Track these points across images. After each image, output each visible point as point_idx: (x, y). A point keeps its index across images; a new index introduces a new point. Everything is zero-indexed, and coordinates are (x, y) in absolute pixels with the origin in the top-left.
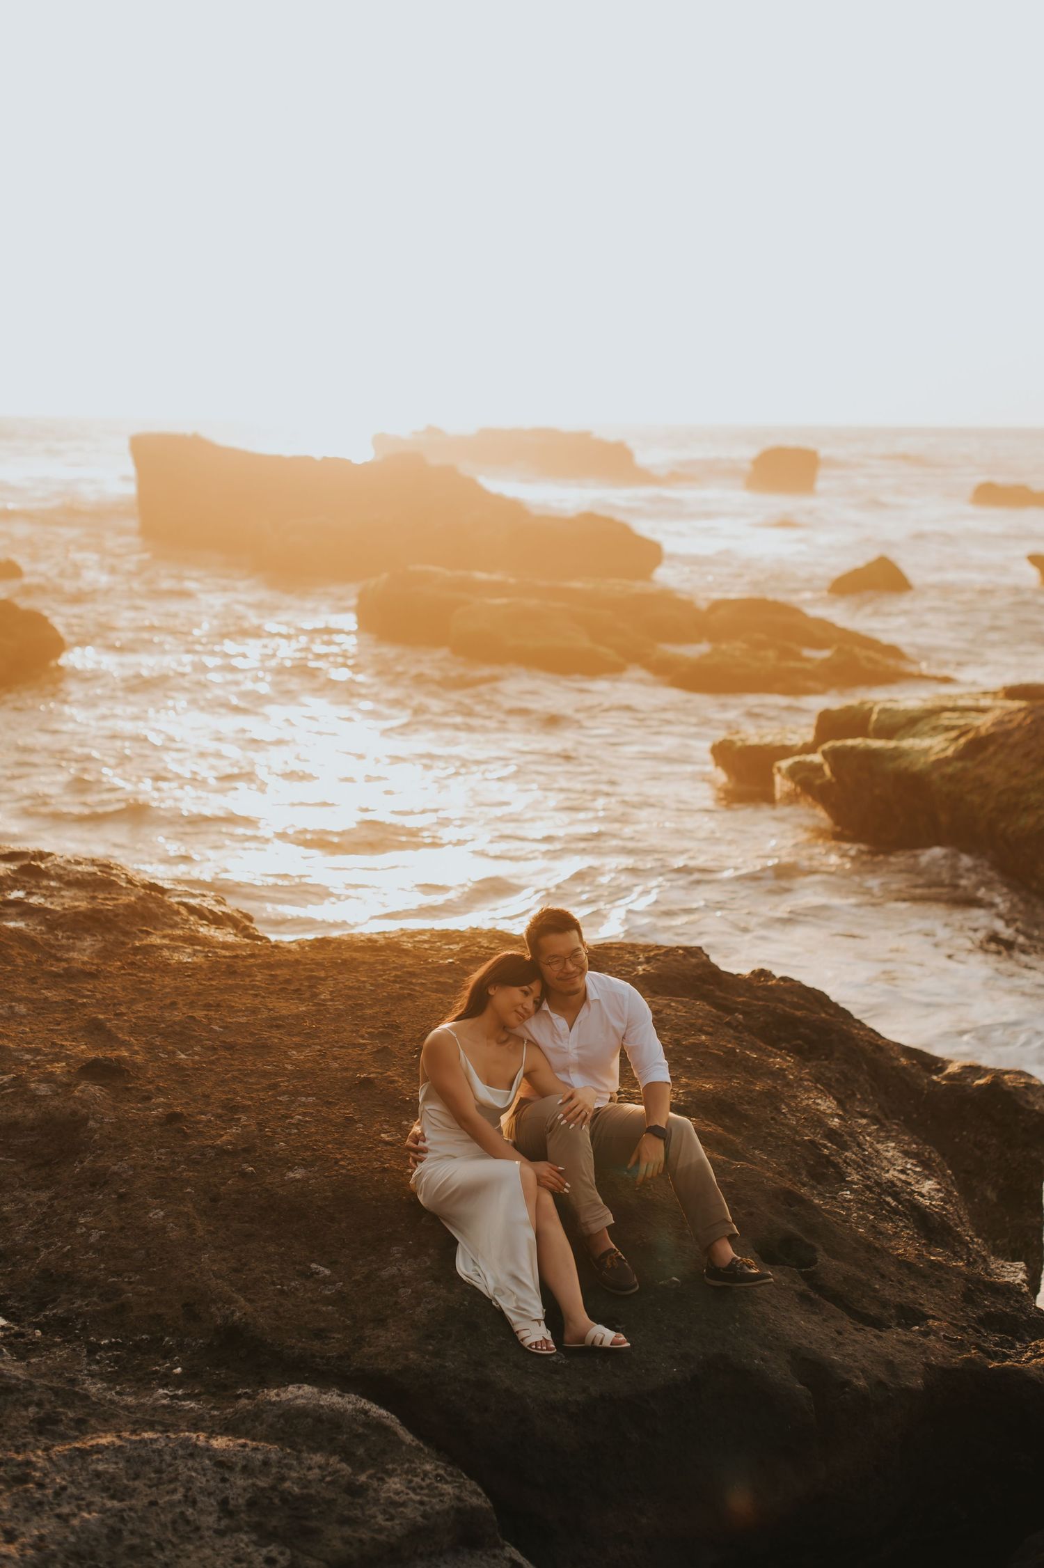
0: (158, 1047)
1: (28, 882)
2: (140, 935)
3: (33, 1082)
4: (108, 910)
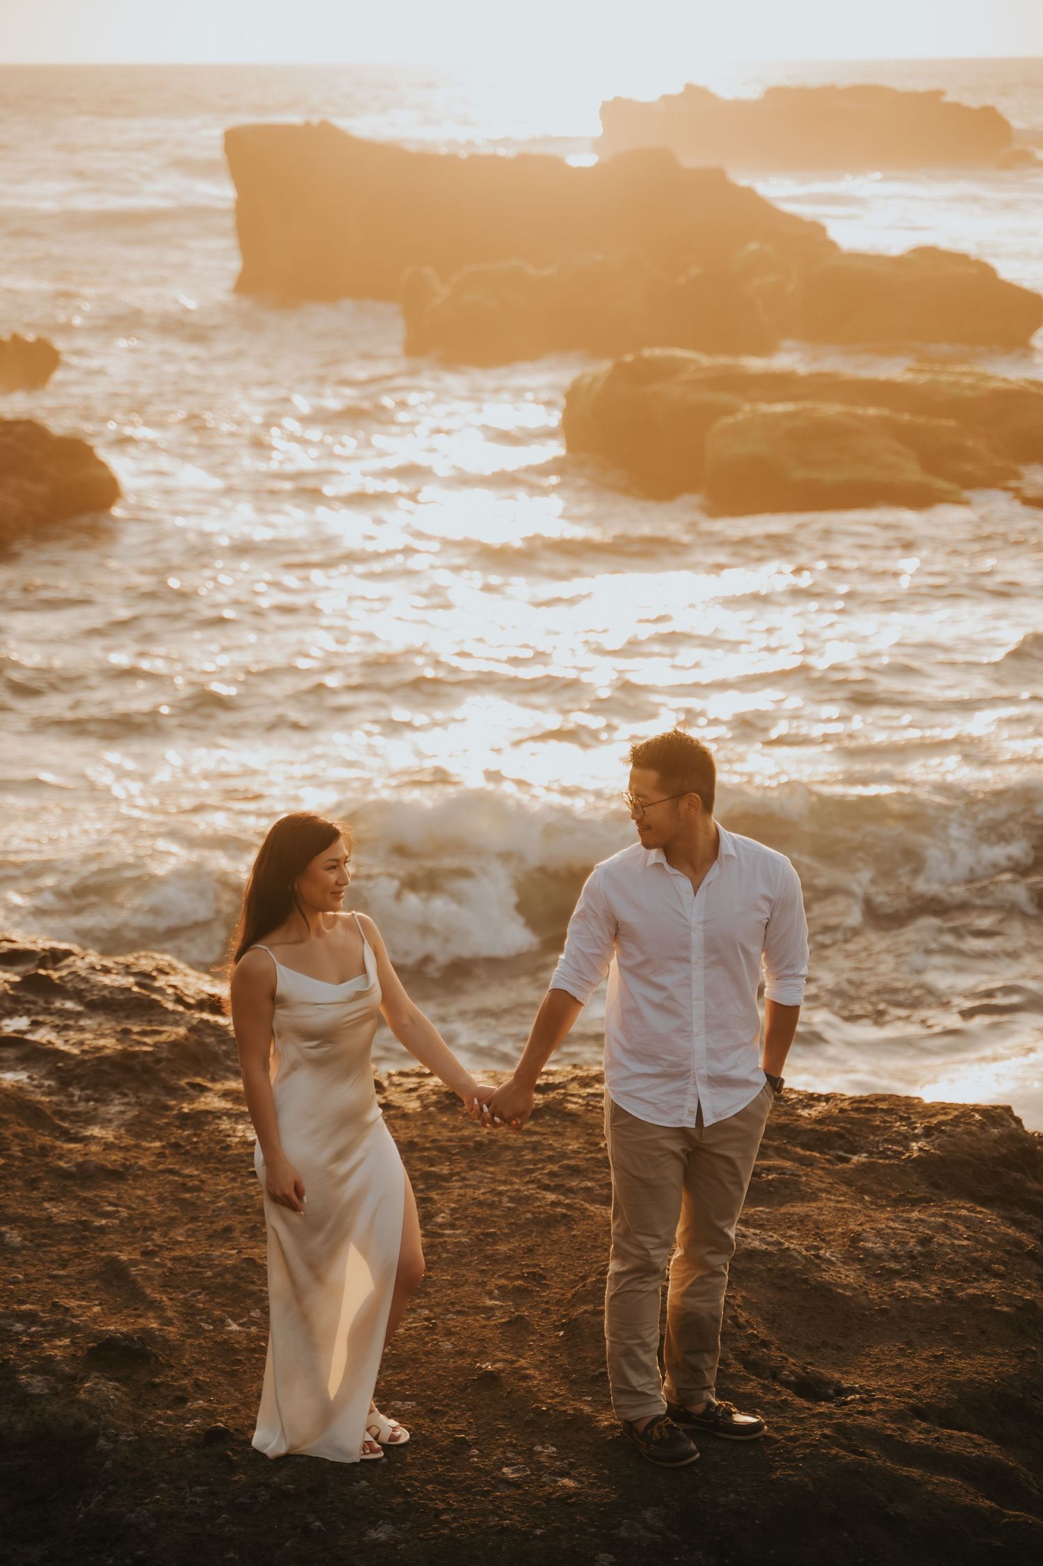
0: (200, 1312)
1: (34, 1003)
2: (191, 1092)
3: (24, 1372)
4: (146, 1052)
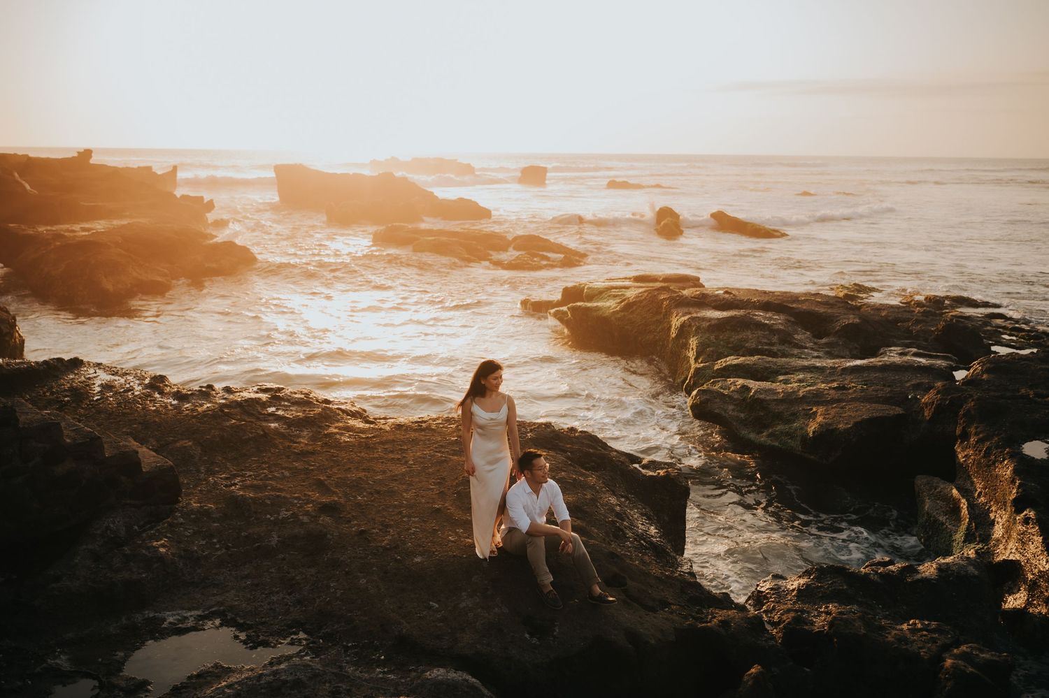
0: (349, 494)
1: (276, 403)
3: (301, 516)
4: (311, 416)
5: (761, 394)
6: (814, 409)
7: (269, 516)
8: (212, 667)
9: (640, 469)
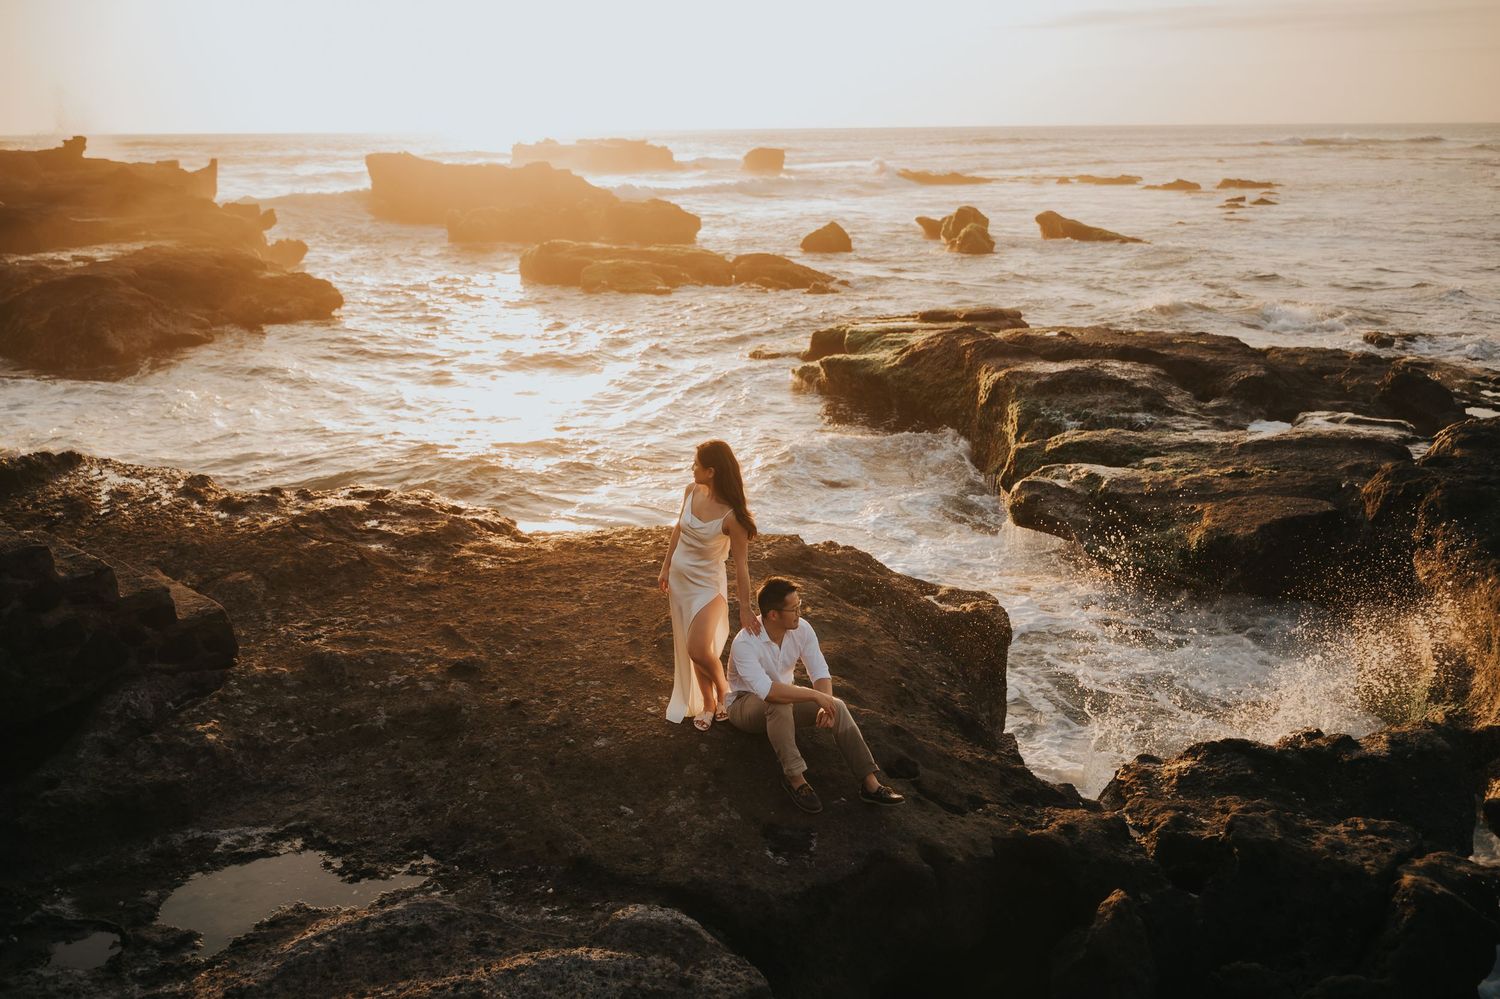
0: (493, 647)
1: (378, 514)
2: (455, 548)
3: (421, 681)
4: (433, 533)
5: (1117, 486)
6: (1199, 507)
7: (371, 683)
8: (293, 910)
9: (936, 602)
